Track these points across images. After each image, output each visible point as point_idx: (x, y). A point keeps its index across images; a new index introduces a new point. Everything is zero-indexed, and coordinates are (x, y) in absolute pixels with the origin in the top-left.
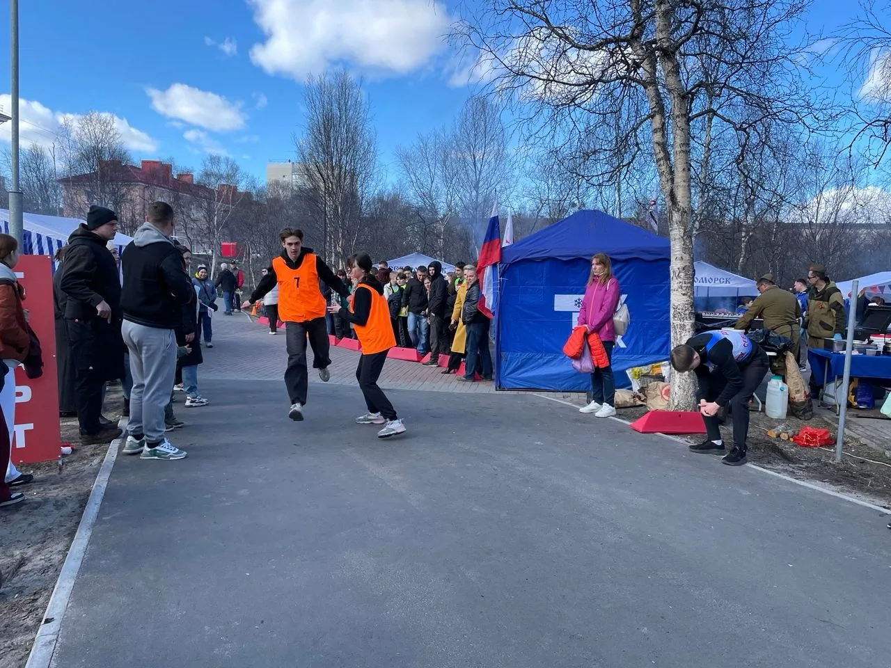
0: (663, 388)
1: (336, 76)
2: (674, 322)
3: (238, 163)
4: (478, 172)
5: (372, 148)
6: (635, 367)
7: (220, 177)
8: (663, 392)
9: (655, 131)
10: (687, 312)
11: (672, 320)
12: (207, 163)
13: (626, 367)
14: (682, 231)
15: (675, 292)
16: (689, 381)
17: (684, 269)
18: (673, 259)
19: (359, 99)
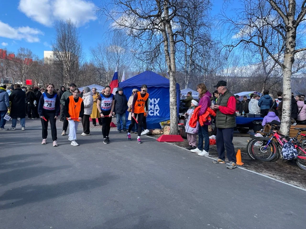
0: (169, 128)
1: (67, 21)
2: (171, 107)
3: (31, 51)
4: (119, 57)
5: (80, 47)
6: (162, 122)
7: (24, 56)
8: (168, 129)
9: (165, 46)
10: (175, 104)
11: (170, 107)
12: (20, 50)
13: (159, 122)
14: (173, 78)
15: (171, 98)
16: (175, 125)
17: (173, 90)
18: (170, 87)
19: (75, 30)
